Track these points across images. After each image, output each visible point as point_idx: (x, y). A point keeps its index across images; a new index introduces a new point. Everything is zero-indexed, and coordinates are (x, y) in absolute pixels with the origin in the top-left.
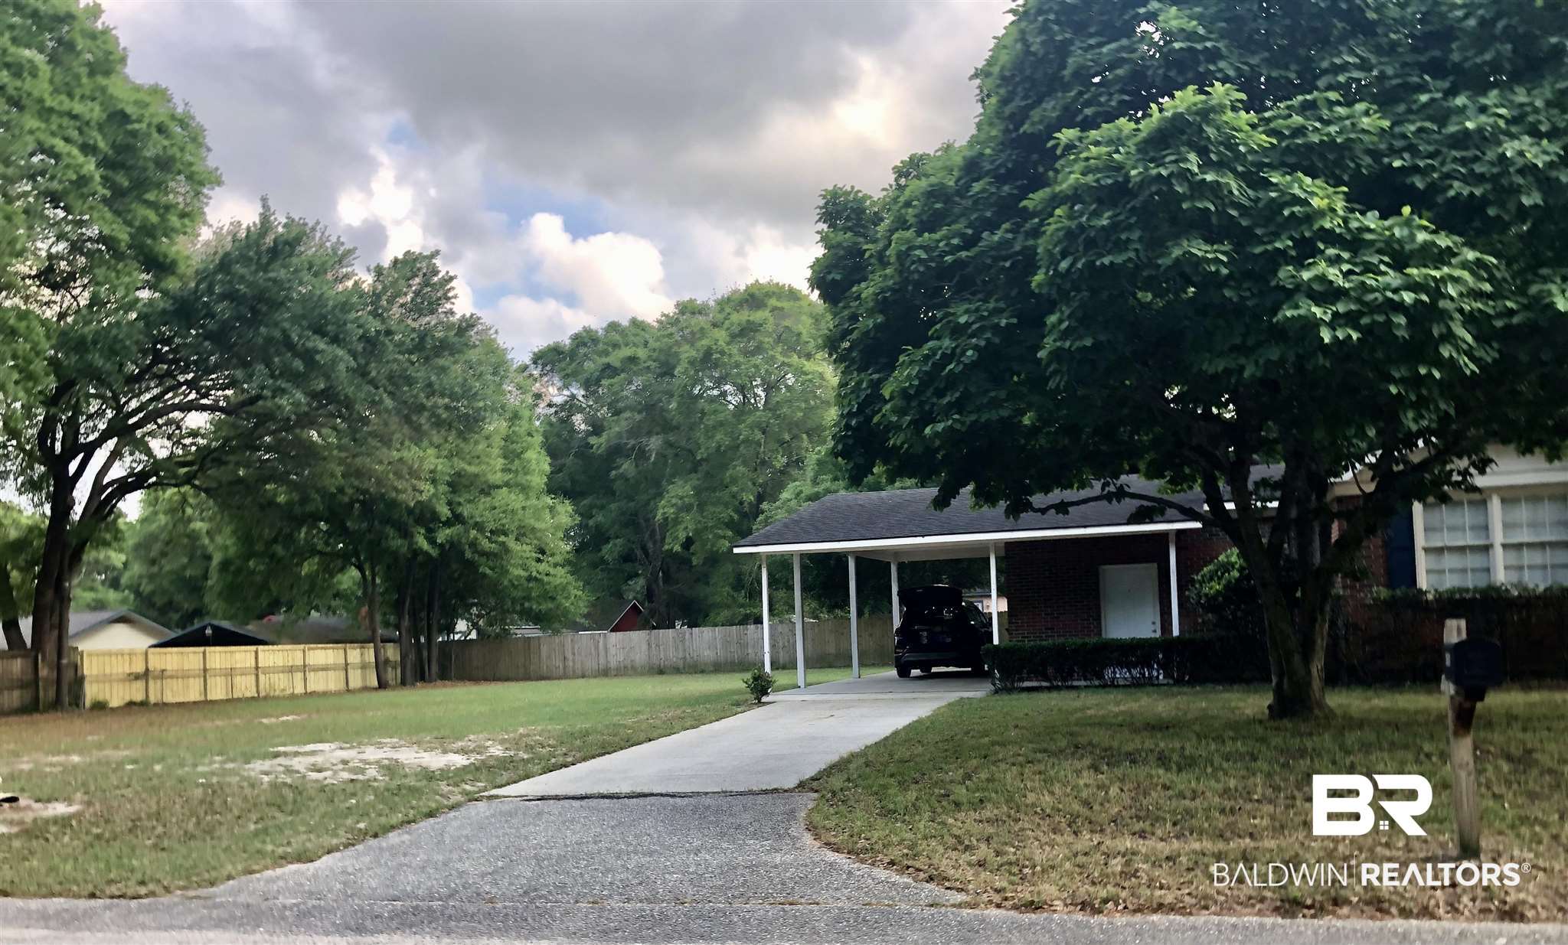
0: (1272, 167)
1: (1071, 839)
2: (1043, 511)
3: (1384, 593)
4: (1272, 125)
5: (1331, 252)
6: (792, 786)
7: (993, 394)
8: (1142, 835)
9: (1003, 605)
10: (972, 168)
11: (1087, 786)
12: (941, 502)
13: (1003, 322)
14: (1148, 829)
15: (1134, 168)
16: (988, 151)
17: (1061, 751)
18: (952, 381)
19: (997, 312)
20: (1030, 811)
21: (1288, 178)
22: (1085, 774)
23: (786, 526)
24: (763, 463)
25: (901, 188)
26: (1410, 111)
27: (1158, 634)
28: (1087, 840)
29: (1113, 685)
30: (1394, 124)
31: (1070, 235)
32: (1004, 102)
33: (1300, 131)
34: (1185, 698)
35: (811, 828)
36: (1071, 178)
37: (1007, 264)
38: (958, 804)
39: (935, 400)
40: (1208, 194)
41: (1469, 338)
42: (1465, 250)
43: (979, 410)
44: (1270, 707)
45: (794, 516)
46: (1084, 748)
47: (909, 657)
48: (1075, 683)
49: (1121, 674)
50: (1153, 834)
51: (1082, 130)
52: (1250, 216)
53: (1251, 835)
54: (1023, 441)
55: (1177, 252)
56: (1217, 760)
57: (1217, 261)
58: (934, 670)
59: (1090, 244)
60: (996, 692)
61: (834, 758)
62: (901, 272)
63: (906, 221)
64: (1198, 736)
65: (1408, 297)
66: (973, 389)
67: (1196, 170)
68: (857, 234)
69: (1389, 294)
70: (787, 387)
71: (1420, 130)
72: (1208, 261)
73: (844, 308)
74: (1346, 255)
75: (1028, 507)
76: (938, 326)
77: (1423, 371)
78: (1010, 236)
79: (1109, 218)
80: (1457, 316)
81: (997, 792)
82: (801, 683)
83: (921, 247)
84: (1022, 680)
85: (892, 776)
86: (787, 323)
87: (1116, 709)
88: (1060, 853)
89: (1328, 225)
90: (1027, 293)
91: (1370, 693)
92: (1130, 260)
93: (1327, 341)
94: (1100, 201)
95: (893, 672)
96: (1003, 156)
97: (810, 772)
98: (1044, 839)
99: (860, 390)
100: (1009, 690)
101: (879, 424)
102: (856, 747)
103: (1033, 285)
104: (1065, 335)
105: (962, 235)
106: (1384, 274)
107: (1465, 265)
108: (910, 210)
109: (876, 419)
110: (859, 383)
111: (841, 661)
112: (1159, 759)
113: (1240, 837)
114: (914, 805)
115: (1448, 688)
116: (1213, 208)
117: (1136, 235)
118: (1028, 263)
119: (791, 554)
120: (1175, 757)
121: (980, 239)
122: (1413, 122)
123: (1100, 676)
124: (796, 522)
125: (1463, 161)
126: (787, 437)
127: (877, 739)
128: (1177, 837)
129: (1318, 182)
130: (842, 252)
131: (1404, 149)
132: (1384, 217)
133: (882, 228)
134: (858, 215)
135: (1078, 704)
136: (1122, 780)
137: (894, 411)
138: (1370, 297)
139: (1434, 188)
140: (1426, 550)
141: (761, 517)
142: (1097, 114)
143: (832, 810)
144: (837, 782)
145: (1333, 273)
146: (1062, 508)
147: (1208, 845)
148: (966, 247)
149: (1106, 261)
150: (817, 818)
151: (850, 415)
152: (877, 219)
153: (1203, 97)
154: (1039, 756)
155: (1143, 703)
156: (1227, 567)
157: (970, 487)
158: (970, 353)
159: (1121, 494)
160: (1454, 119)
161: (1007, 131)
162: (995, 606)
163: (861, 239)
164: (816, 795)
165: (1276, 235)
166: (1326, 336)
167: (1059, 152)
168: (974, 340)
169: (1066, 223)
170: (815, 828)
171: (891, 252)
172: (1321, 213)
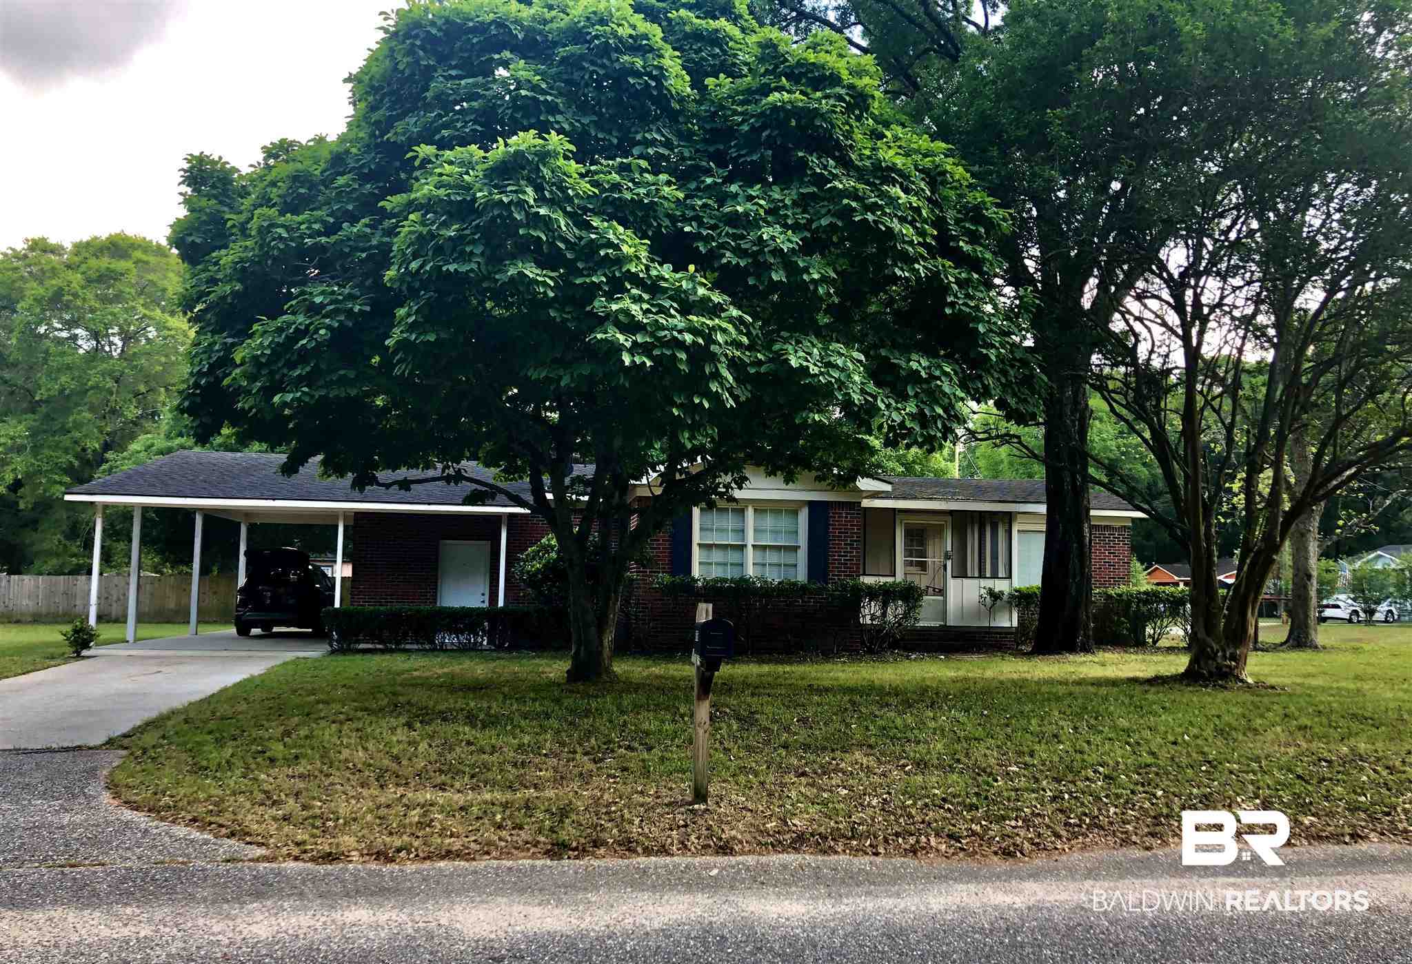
0: (595, 213)
1: (375, 791)
2: (388, 486)
3: (666, 578)
4: (596, 177)
5: (634, 291)
6: (99, 742)
7: (342, 372)
8: (442, 787)
9: (348, 571)
10: (338, 161)
11: (399, 742)
12: (290, 468)
13: (357, 308)
14: (449, 782)
15: (481, 190)
16: (354, 150)
17: (381, 709)
18: (304, 357)
19: (351, 297)
20: (342, 767)
21: (606, 224)
22: (399, 731)
23: (129, 477)
24: (113, 412)
25: (268, 168)
26: (698, 189)
27: (486, 605)
28: (393, 793)
29: (443, 649)
30: (687, 197)
31: (421, 240)
32: (373, 108)
33: (616, 187)
34: (502, 662)
35: (113, 787)
36: (425, 189)
37: (364, 255)
38: (272, 760)
39: (285, 371)
40: (541, 225)
41: (730, 378)
42: (732, 307)
43: (328, 385)
44: (568, 672)
45: (140, 469)
46: (403, 706)
47: (249, 615)
48: (408, 647)
49: (450, 640)
50: (452, 786)
51: (438, 149)
52: (573, 249)
53: (536, 787)
54: (374, 420)
55: (512, 271)
56: (517, 717)
57: (544, 284)
58: (275, 629)
59: (439, 250)
60: (333, 652)
61: (153, 714)
62: (261, 247)
63: (270, 200)
64: (505, 696)
65: (688, 338)
66: (323, 366)
67: (532, 202)
68: (221, 202)
69: (675, 333)
70: (148, 339)
71: (705, 206)
72: (538, 283)
73: (203, 271)
74: (646, 296)
75: (373, 481)
76: (294, 302)
77: (697, 401)
78: (368, 230)
79: (457, 231)
80: (723, 359)
81: (313, 749)
82: (130, 637)
83: (283, 226)
84: (359, 642)
85: (210, 733)
86: (151, 277)
87: (440, 671)
88: (366, 805)
89: (633, 270)
90: (378, 284)
91: (650, 662)
92: (472, 270)
93: (627, 363)
94: (450, 214)
95: (232, 630)
96: (368, 157)
97: (125, 728)
98: (352, 793)
99: (212, 351)
100: (342, 651)
101: (229, 386)
102: (177, 704)
103: (386, 278)
104: (412, 327)
105: (323, 222)
106: (673, 316)
107: (731, 320)
108: (275, 190)
109: (226, 382)
110: (211, 345)
111: (178, 616)
112: (468, 717)
113: (526, 787)
114: (228, 762)
115: (696, 659)
116: (544, 238)
117: (478, 251)
118: (383, 257)
119: (133, 506)
120: (482, 716)
121: (341, 228)
122: (701, 198)
123: (432, 642)
124: (142, 474)
125: (735, 237)
126: (142, 388)
127: (202, 696)
128: (472, 789)
129: (629, 232)
130: (204, 218)
131: (692, 219)
132: (675, 271)
133: (247, 202)
134: (224, 184)
135: (407, 666)
136: (432, 737)
137: (245, 375)
138: (663, 333)
139: (713, 255)
140: (700, 545)
141: (105, 466)
142: (452, 138)
143: (138, 768)
144: (149, 739)
145: (635, 309)
146: (405, 485)
147: (498, 796)
148: (327, 234)
149: (452, 268)
150: (120, 777)
151: (200, 374)
152: (244, 193)
153: (541, 142)
154: (360, 714)
155: (465, 666)
156: (547, 549)
157: (320, 457)
158: (322, 332)
159: (459, 477)
160: (730, 202)
161: (372, 135)
162: (341, 571)
163: (226, 209)
164: (124, 753)
165: (593, 271)
166: (627, 360)
167: (417, 163)
168: (327, 321)
169: (419, 228)
170: (116, 786)
171: (254, 225)
172: (628, 259)
